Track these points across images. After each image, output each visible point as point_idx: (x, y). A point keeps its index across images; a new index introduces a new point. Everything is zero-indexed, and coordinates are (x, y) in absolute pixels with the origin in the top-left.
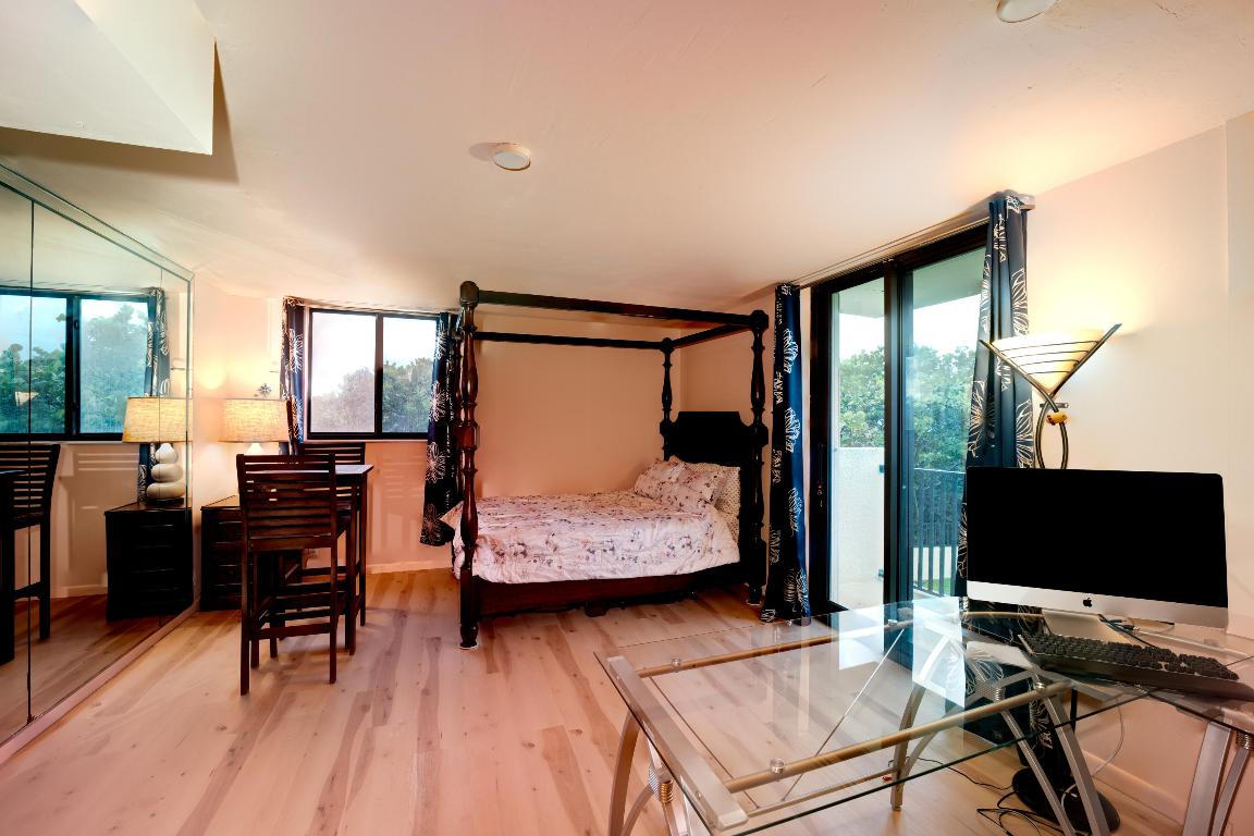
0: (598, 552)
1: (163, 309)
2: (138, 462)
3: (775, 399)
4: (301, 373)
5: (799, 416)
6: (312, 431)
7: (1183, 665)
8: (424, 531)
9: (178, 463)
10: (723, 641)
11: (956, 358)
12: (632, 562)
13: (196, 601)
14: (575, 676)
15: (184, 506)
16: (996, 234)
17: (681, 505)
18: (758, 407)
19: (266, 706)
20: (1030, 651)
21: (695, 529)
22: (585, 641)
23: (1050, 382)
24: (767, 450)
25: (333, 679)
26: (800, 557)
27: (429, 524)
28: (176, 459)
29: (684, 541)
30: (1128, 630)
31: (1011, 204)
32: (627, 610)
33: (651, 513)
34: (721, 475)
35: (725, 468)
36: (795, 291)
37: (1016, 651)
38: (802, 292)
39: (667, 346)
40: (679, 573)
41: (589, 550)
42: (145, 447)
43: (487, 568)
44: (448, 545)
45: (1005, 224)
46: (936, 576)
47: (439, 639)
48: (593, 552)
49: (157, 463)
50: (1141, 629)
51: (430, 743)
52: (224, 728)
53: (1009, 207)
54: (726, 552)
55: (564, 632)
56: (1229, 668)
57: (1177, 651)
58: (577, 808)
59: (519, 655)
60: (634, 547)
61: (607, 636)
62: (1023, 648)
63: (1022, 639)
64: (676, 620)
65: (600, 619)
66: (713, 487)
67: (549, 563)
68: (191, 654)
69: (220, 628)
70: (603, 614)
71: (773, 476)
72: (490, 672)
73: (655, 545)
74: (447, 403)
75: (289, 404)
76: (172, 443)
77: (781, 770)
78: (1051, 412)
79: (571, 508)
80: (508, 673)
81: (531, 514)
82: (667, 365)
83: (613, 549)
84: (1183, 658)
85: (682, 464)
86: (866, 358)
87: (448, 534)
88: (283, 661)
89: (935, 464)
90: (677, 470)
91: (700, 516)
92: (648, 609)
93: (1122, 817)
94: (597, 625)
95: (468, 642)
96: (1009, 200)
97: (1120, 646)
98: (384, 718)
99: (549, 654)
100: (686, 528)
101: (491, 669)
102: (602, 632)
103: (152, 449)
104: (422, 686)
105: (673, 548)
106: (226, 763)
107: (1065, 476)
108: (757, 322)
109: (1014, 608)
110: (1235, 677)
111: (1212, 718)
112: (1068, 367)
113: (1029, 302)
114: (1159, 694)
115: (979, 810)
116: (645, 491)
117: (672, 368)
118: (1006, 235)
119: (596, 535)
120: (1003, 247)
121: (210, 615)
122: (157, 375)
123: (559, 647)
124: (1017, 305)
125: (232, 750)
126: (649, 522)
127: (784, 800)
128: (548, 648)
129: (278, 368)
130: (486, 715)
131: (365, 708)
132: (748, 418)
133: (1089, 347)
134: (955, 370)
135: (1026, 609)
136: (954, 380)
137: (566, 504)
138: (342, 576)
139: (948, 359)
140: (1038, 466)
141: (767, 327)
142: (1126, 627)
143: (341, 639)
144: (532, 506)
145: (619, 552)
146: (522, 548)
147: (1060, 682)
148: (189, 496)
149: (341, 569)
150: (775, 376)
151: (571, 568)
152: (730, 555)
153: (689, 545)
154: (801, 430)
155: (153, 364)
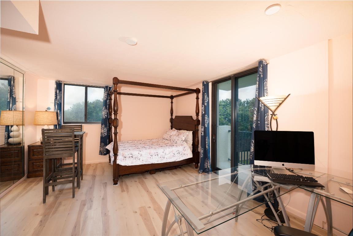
0: (154, 156)
1: (14, 82)
2: (5, 131)
3: (202, 112)
4: (61, 104)
5: (209, 117)
6: (64, 121)
7: (306, 179)
8: (100, 151)
9: (19, 132)
10: (188, 179)
11: (246, 102)
12: (163, 158)
13: (26, 175)
14: (148, 191)
15: (22, 145)
16: (260, 69)
17: (176, 142)
18: (197, 114)
19: (51, 207)
20: (270, 177)
21: (180, 149)
22: (150, 181)
23: (273, 108)
24: (200, 126)
25: (74, 197)
26: (209, 156)
27: (102, 149)
28: (18, 131)
29: (178, 152)
30: (292, 171)
31: (264, 62)
32: (161, 172)
33: (168, 144)
34: (187, 133)
35: (188, 131)
36: (208, 83)
37: (267, 178)
38: (209, 83)
39: (172, 97)
40: (176, 161)
41: (151, 155)
42: (7, 127)
43: (121, 161)
44: (108, 155)
45: (262, 67)
46: (243, 159)
47: (106, 183)
48: (152, 156)
49: (12, 131)
50: (295, 171)
51: (105, 214)
52: (38, 214)
53: (263, 63)
54: (189, 155)
55: (143, 179)
56: (316, 179)
57: (304, 176)
58: (151, 229)
59: (131, 186)
60: (164, 154)
61: (156, 180)
62: (268, 177)
63: (268, 175)
64: (175, 174)
65: (154, 175)
66: (185, 137)
67: (139, 159)
68: (25, 192)
69: (35, 183)
70: (155, 173)
71: (201, 134)
72: (122, 191)
73: (169, 153)
74: (107, 113)
75: (57, 113)
76: (17, 126)
77: (212, 213)
78: (274, 116)
79: (145, 143)
80: (128, 192)
81: (133, 145)
82: (172, 103)
83: (158, 155)
84: (306, 177)
85: (176, 130)
86: (224, 102)
87: (108, 152)
88: (56, 192)
89: (241, 130)
90: (175, 132)
91: (182, 145)
92: (168, 172)
93: (290, 219)
94: (153, 176)
95: (115, 183)
96: (264, 61)
97: (291, 175)
98: (90, 208)
99: (140, 186)
100: (178, 148)
101: (123, 191)
102: (155, 179)
103: (10, 127)
104: (102, 197)
105: (174, 154)
106: (39, 225)
107: (277, 132)
108: (197, 91)
109: (264, 167)
110: (317, 181)
111: (312, 192)
112: (278, 104)
113: (268, 88)
114: (300, 187)
115: (257, 220)
116: (166, 138)
117: (173, 104)
118: (263, 70)
119: (153, 151)
120: (262, 73)
121: (31, 179)
122: (12, 104)
123: (143, 184)
124: (265, 88)
125: (41, 221)
126: (168, 147)
127: (208, 221)
128: (139, 184)
129: (54, 102)
130: (122, 204)
131: (84, 205)
132: (195, 117)
133: (283, 100)
134: (246, 105)
135: (267, 167)
136: (246, 108)
137: (143, 142)
138: (76, 165)
139: (244, 102)
140: (270, 130)
141: (200, 92)
142: (292, 170)
143: (76, 185)
144: (134, 143)
145: (159, 156)
146: (131, 155)
147: (278, 186)
148: (24, 142)
149: (76, 163)
150: (202, 106)
151: (145, 161)
152: (190, 155)
153: (179, 153)
154: (209, 121)
155: (10, 100)
